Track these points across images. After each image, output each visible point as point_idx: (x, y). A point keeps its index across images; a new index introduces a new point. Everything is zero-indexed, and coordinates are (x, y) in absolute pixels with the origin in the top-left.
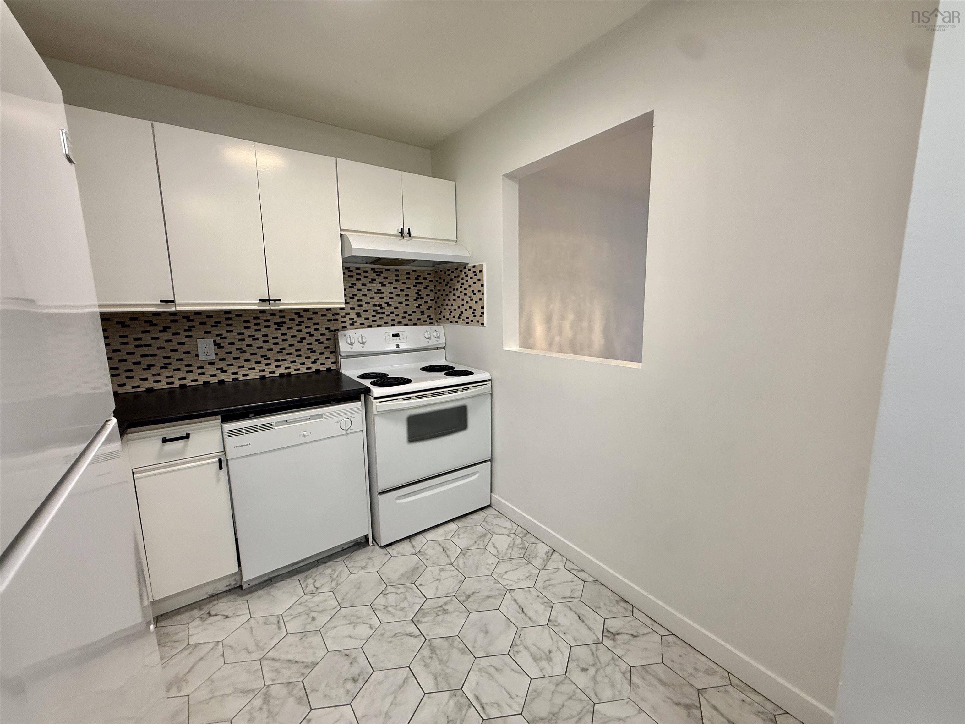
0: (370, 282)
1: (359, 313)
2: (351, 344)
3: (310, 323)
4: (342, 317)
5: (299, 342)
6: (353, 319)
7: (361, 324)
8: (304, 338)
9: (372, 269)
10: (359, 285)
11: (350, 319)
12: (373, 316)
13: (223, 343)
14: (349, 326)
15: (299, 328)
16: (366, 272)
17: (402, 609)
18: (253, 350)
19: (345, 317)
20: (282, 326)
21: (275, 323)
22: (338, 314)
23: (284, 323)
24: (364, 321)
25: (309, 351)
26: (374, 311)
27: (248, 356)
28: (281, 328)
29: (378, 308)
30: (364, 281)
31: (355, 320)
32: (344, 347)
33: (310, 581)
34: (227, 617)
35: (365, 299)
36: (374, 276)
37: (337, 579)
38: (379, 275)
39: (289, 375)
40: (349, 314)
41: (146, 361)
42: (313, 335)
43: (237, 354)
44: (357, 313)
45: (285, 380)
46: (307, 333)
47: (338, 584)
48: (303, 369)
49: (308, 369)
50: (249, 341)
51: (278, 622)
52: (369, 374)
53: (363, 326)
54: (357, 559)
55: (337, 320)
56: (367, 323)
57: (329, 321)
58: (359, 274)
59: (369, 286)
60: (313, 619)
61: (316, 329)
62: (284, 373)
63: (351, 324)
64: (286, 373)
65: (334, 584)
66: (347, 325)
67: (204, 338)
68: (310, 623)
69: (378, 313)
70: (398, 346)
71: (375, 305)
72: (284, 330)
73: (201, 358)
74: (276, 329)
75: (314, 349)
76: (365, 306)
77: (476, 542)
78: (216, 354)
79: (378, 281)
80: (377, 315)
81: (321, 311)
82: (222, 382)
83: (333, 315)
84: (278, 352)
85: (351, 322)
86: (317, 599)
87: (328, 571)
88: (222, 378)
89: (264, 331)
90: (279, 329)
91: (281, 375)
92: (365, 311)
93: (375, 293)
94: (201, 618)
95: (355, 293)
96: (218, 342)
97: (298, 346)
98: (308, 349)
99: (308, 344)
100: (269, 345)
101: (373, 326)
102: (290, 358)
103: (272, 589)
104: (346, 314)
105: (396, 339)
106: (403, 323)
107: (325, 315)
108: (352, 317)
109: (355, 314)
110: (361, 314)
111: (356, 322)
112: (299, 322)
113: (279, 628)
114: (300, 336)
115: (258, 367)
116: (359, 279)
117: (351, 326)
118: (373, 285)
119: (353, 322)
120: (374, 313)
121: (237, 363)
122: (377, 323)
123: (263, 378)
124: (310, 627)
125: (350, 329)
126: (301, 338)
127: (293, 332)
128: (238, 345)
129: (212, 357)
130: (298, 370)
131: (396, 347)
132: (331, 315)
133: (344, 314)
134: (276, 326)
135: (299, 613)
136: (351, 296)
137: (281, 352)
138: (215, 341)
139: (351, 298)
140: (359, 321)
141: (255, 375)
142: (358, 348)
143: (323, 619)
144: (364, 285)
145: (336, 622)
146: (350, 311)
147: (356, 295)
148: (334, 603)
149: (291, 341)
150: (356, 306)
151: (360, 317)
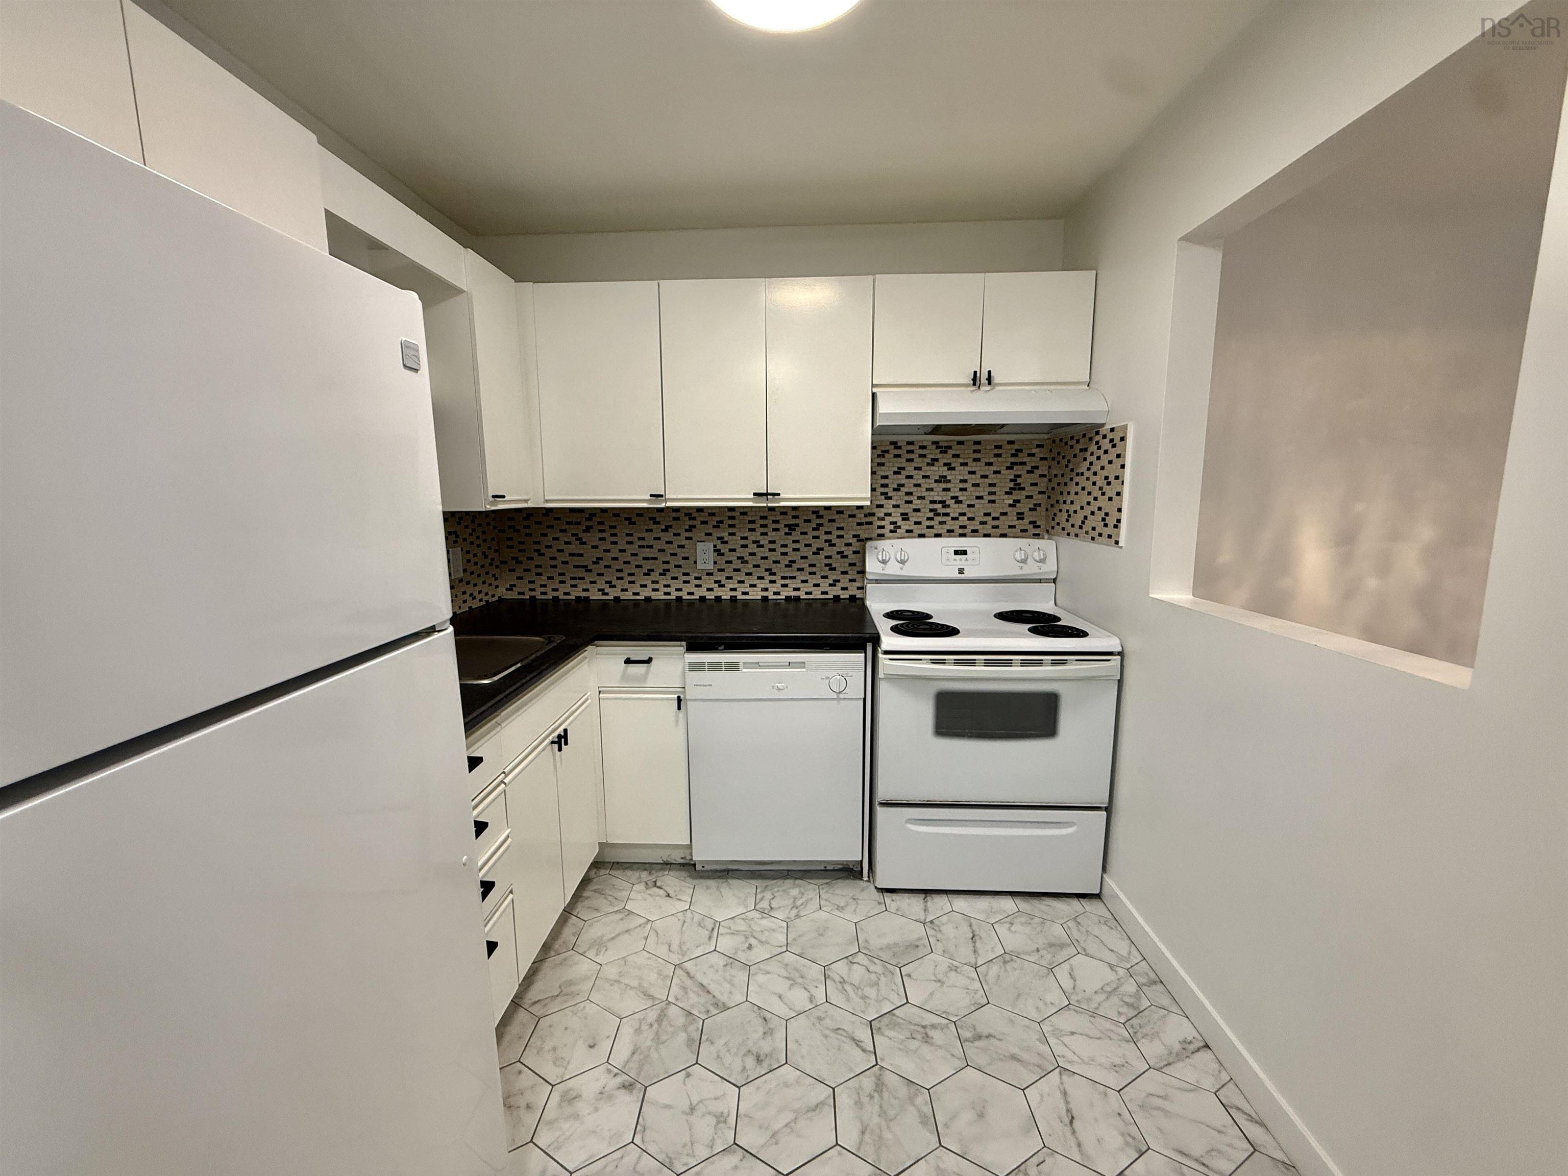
0: (928, 464)
1: (907, 514)
2: (884, 562)
3: (832, 527)
4: (879, 519)
5: (814, 553)
6: (895, 523)
7: (908, 531)
8: (822, 549)
9: (934, 443)
10: (910, 470)
11: (891, 523)
12: (928, 519)
13: (724, 549)
14: (888, 534)
15: (816, 533)
16: (923, 447)
17: (864, 997)
18: (756, 560)
19: (883, 519)
20: (794, 530)
21: (786, 526)
22: (873, 515)
23: (797, 525)
24: (913, 527)
25: (828, 568)
26: (931, 510)
27: (749, 568)
28: (793, 533)
29: (938, 506)
30: (918, 462)
31: (898, 524)
32: (872, 566)
33: (768, 895)
34: (668, 896)
35: (917, 492)
36: (936, 454)
37: (799, 908)
38: (946, 452)
39: (798, 599)
40: (889, 515)
41: (648, 565)
42: (834, 545)
43: (737, 564)
44: (902, 514)
45: (791, 606)
46: (826, 541)
47: (798, 916)
48: (817, 594)
49: (823, 593)
50: (753, 548)
51: (713, 929)
52: (902, 613)
53: (911, 534)
54: (838, 892)
55: (871, 523)
56: (917, 530)
57: (859, 524)
58: (911, 452)
59: (927, 470)
60: (750, 947)
61: (839, 537)
62: (791, 596)
63: (891, 531)
64: (794, 596)
65: (794, 912)
66: (886, 531)
67: (704, 541)
68: (744, 951)
69: (938, 515)
70: (961, 571)
71: (933, 502)
72: (796, 535)
73: (700, 566)
74: (786, 534)
75: (834, 566)
76: (917, 503)
77: (1038, 951)
78: (715, 563)
79: (942, 462)
80: (935, 518)
81: (848, 510)
82: (718, 599)
83: (866, 516)
84: (786, 566)
85: (892, 527)
86: (764, 922)
87: (795, 892)
88: (719, 594)
89: (772, 535)
90: (790, 534)
91: (788, 598)
92: (917, 510)
93: (936, 481)
94: (647, 884)
95: (903, 482)
96: (718, 547)
97: (812, 559)
98: (826, 565)
99: (827, 557)
100: (776, 556)
101: (927, 535)
102: (801, 576)
103: (725, 885)
104: (886, 515)
105: (961, 560)
106: (982, 532)
107: (853, 516)
108: (895, 520)
109: (899, 514)
110: (909, 515)
111: (900, 527)
112: (817, 525)
113: (710, 938)
114: (816, 544)
115: (761, 584)
116: (911, 460)
117: (891, 534)
118: (933, 468)
119: (896, 528)
120: (931, 515)
121: (738, 577)
122: (935, 531)
123: (765, 599)
124: (742, 957)
125: (889, 538)
126: (818, 549)
127: (808, 539)
128: (741, 552)
129: (710, 566)
130: (810, 593)
131: (958, 572)
132: (863, 515)
133: (882, 515)
134: (787, 530)
135: (737, 931)
136: (896, 486)
137: (791, 566)
138: (715, 546)
139: (895, 490)
140: (905, 525)
141: (756, 594)
142: (893, 569)
143: (759, 953)
144: (918, 468)
145: (773, 966)
146: (891, 510)
147: (903, 485)
148: (782, 939)
149: (805, 551)
150: (901, 503)
151: (908, 519)
